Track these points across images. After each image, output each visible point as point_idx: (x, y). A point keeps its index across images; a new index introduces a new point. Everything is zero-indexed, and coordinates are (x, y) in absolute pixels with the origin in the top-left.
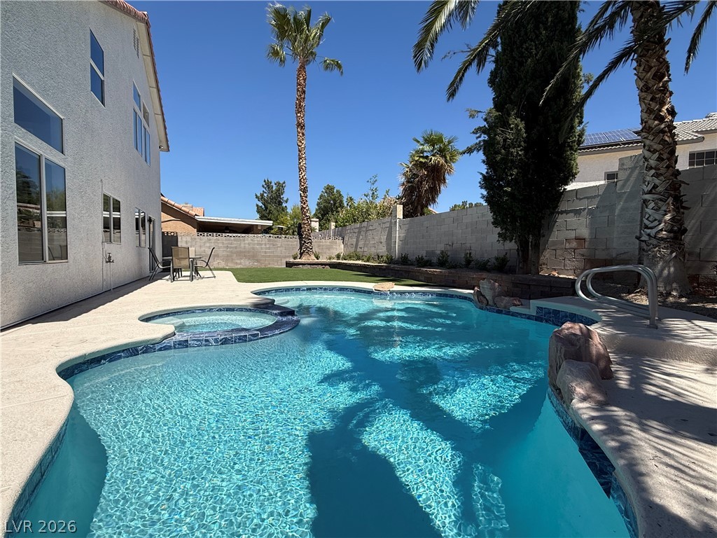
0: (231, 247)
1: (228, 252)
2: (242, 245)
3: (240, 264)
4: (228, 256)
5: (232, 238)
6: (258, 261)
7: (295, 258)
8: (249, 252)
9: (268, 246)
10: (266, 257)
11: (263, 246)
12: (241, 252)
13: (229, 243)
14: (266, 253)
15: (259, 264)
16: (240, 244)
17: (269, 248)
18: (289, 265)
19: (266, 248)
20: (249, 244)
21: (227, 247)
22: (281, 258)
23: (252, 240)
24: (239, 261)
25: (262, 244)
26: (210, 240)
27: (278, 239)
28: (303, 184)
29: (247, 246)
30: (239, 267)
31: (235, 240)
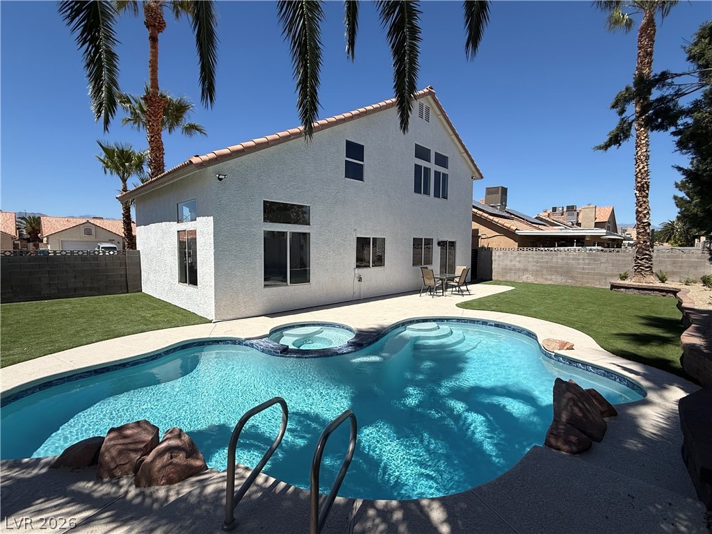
0: (542, 262)
1: (538, 266)
2: (554, 260)
3: (551, 280)
4: (537, 271)
5: (543, 252)
6: (573, 278)
7: (624, 277)
8: (562, 268)
9: (587, 261)
10: (582, 274)
11: (581, 261)
12: (552, 267)
13: (539, 258)
14: (583, 269)
15: (574, 282)
16: (552, 259)
17: (589, 264)
18: (613, 287)
19: (585, 264)
20: (562, 259)
21: (538, 262)
22: (606, 276)
23: (567, 255)
24: (549, 277)
25: (578, 259)
26: (520, 254)
27: (603, 253)
28: (639, 180)
29: (560, 261)
30: (549, 282)
31: (546, 254)
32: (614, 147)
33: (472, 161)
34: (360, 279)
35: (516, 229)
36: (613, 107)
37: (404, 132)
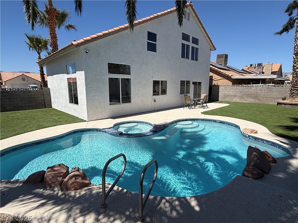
0: (244, 92)
1: (241, 94)
2: (250, 91)
3: (248, 101)
4: (241, 96)
5: (245, 87)
6: (258, 99)
7: (284, 99)
8: (253, 94)
9: (266, 91)
10: (264, 97)
11: (263, 91)
12: (249, 94)
13: (242, 90)
14: (264, 95)
15: (259, 101)
17: (267, 93)
18: (278, 104)
19: (265, 93)
21: (242, 92)
22: (275, 98)
23: (257, 88)
24: (247, 99)
25: (262, 90)
27: (274, 87)
28: (296, 49)
29: (253, 91)
30: (247, 102)
31: (246, 88)
32: (285, 33)
33: (211, 41)
34: (155, 101)
35: (232, 76)
36: (286, 11)
37: (180, 26)
